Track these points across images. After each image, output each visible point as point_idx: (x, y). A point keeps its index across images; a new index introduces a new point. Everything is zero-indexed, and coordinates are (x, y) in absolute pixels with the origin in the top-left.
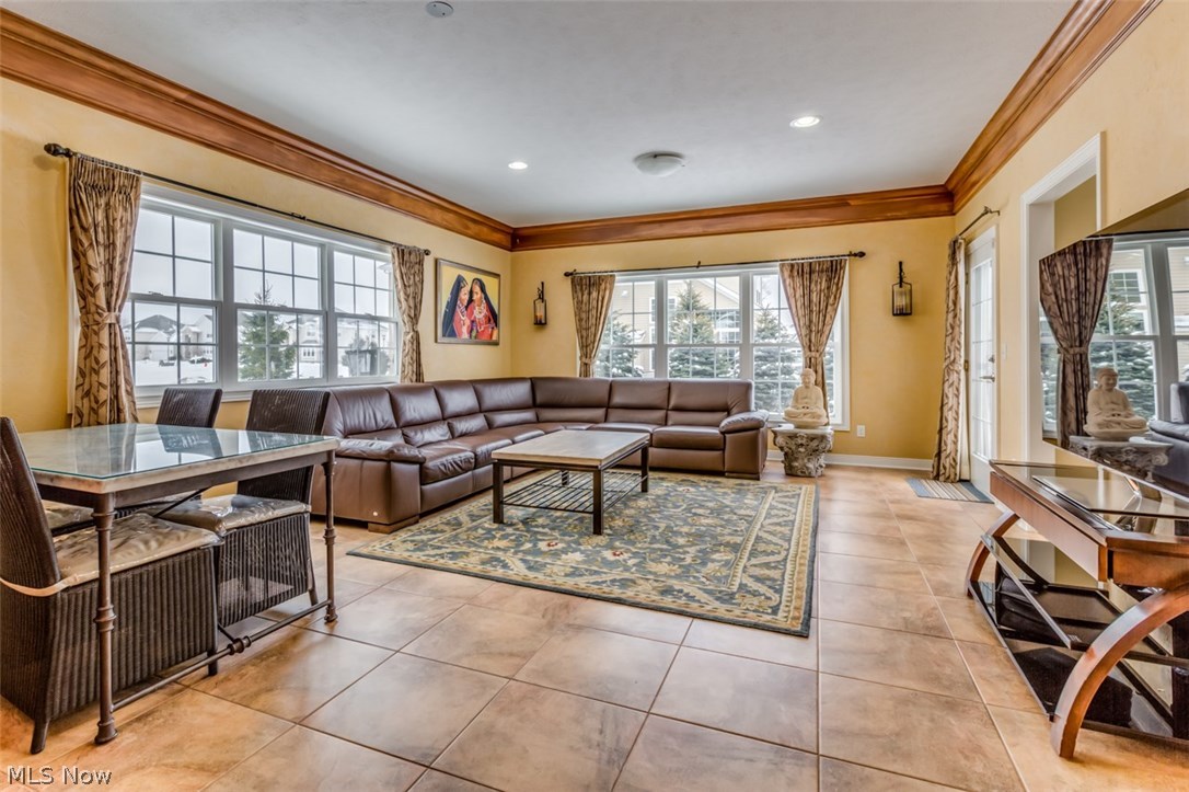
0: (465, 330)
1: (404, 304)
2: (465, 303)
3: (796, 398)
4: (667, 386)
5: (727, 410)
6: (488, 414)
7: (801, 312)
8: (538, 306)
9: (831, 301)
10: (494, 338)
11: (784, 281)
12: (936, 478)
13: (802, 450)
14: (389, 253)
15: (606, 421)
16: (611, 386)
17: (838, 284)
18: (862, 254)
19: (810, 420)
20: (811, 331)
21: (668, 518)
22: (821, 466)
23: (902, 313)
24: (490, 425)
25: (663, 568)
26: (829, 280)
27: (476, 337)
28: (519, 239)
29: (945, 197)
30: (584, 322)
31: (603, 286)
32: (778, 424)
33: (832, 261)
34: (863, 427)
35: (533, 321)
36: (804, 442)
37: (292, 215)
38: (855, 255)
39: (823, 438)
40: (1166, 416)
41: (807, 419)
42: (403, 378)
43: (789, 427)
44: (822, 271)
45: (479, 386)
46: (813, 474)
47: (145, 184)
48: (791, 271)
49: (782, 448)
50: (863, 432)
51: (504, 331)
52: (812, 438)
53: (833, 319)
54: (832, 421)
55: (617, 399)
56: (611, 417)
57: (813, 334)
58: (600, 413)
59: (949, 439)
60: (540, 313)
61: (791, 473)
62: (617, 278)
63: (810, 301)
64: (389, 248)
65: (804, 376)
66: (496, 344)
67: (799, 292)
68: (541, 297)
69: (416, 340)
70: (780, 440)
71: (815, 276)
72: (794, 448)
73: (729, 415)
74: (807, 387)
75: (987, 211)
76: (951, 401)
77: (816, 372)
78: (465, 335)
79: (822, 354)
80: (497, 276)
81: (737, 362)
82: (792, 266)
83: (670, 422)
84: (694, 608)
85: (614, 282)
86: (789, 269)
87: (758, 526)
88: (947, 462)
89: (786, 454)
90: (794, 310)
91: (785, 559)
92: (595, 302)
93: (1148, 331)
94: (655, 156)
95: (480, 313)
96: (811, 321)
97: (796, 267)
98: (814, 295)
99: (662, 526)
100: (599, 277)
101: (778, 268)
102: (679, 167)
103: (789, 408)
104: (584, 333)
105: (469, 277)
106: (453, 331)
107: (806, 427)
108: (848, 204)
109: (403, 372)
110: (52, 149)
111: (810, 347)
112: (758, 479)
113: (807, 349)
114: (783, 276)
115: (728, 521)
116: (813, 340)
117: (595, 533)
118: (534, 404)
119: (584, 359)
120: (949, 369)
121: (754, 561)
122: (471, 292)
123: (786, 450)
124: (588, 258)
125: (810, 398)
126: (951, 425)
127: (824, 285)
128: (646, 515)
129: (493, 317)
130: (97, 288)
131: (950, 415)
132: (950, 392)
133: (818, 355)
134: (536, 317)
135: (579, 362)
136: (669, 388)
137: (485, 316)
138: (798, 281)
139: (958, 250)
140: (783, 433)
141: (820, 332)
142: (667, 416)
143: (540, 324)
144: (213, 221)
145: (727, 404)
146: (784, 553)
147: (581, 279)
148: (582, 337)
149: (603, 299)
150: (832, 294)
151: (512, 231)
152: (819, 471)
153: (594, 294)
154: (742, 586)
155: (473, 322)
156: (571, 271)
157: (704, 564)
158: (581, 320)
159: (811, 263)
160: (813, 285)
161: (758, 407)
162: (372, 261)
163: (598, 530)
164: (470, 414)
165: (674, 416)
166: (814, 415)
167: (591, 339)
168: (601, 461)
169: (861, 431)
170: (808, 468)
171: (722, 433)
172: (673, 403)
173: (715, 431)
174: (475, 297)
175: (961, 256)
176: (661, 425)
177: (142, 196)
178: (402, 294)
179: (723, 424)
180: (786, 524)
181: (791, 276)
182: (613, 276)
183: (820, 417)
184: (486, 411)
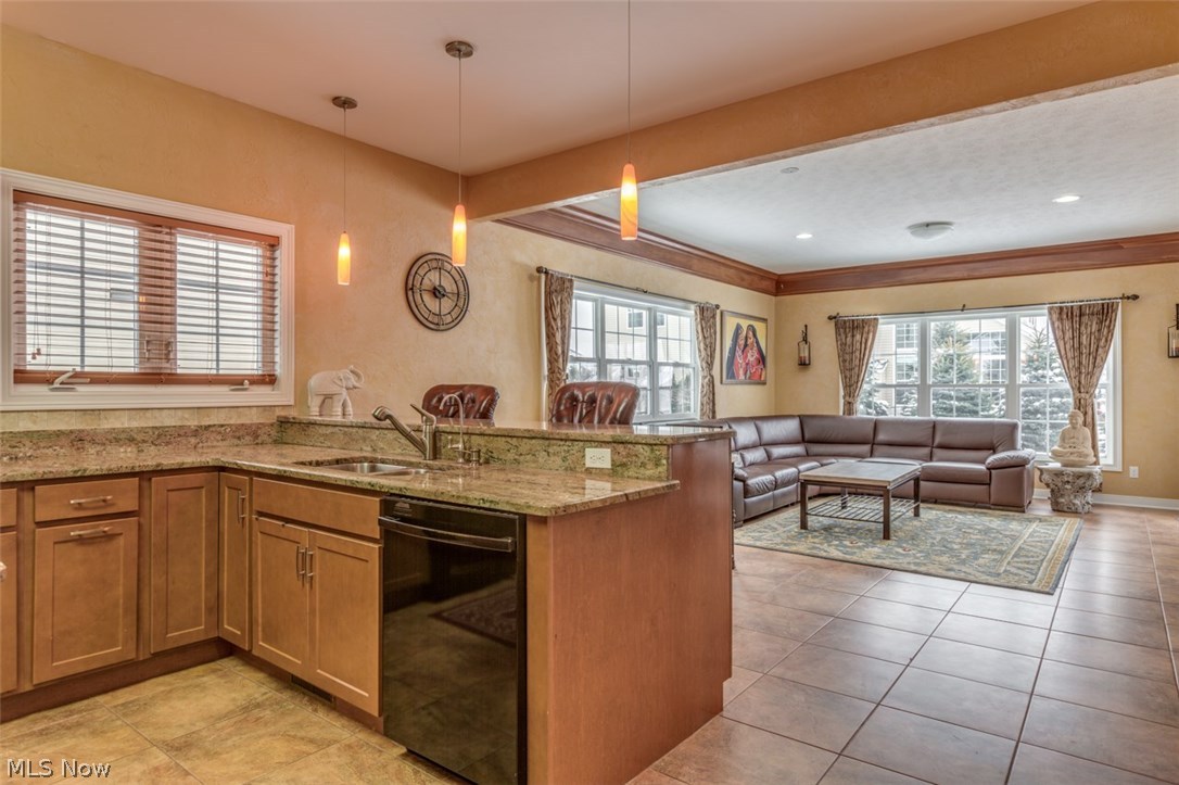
0: (741, 372)
1: (703, 353)
2: (742, 347)
3: (1063, 439)
4: (932, 425)
5: (993, 449)
6: (768, 448)
7: (1070, 355)
8: (802, 347)
9: (1102, 343)
10: (763, 378)
11: (1053, 324)
13: (1068, 487)
14: (692, 311)
15: (871, 456)
16: (876, 425)
17: (1109, 327)
18: (1135, 297)
19: (1077, 459)
20: (1080, 373)
21: (943, 533)
22: (1088, 503)
23: (1176, 356)
24: (769, 456)
25: (945, 559)
26: (1100, 322)
27: (750, 378)
28: (781, 284)
30: (847, 364)
31: (866, 329)
32: (1045, 463)
33: (1103, 305)
34: (1137, 468)
35: (796, 361)
36: (1070, 479)
37: (637, 289)
38: (1128, 298)
39: (1090, 476)
41: (1074, 458)
42: (702, 415)
43: (1056, 465)
44: (1093, 314)
45: (758, 423)
46: (1080, 510)
47: (576, 283)
48: (1060, 314)
49: (1048, 485)
50: (1137, 472)
51: (770, 371)
52: (1079, 476)
53: (1104, 361)
54: (1102, 461)
55: (881, 437)
56: (875, 453)
57: (1083, 376)
58: (866, 448)
60: (804, 355)
61: (1058, 509)
62: (880, 321)
63: (1080, 343)
64: (693, 306)
65: (1072, 417)
67: (1069, 334)
68: (805, 340)
69: (712, 383)
70: (1046, 477)
71: (1085, 319)
72: (1060, 484)
73: (994, 452)
74: (1074, 428)
77: (1085, 414)
78: (742, 377)
79: (1092, 395)
80: (765, 320)
81: (1003, 397)
82: (1061, 308)
83: (934, 459)
84: (972, 578)
85: (877, 325)
86: (1058, 311)
87: (1022, 541)
89: (1052, 491)
90: (1063, 352)
91: (1042, 560)
92: (858, 344)
94: (928, 225)
95: (752, 356)
96: (1080, 363)
97: (1065, 310)
98: (1084, 338)
99: (939, 537)
100: (863, 320)
101: (1046, 311)
102: (949, 231)
103: (1056, 447)
104: (848, 374)
105: (745, 324)
106: (733, 373)
107: (1072, 466)
108: (1122, 248)
109: (702, 410)
110: (539, 270)
111: (1079, 388)
112: (1024, 512)
113: (1076, 391)
114: (1051, 319)
115: (995, 538)
116: (1083, 382)
117: (884, 538)
118: (803, 440)
119: (847, 398)
121: (1016, 559)
122: (746, 338)
123: (1052, 486)
124: (852, 303)
125: (1078, 439)
127: (1095, 327)
128: (922, 530)
129: (762, 359)
130: (559, 357)
133: (1087, 396)
134: (800, 358)
135: (842, 401)
136: (934, 427)
137: (757, 359)
138: (1067, 325)
140: (1048, 471)
141: (1091, 374)
142: (931, 453)
143: (804, 364)
144: (595, 300)
145: (992, 443)
146: (1041, 557)
147: (845, 322)
148: (846, 377)
149: (866, 341)
150: (1103, 337)
151: (776, 278)
152: (1087, 507)
153: (858, 337)
154: (1005, 571)
155: (747, 364)
156: (834, 314)
157: (976, 559)
158: (844, 361)
159: (1081, 306)
160: (1083, 328)
161: (1023, 446)
162: (677, 317)
163: (887, 536)
164: (754, 446)
165: (938, 453)
166: (1080, 455)
167: (854, 379)
168: (889, 482)
169: (1134, 472)
170: (1074, 504)
171: (988, 469)
172: (938, 440)
173: (982, 467)
174: (749, 341)
176: (927, 461)
177: (575, 291)
178: (702, 345)
179: (989, 461)
180: (1046, 542)
181: (1060, 319)
182: (876, 320)
183: (1087, 456)
184: (765, 445)
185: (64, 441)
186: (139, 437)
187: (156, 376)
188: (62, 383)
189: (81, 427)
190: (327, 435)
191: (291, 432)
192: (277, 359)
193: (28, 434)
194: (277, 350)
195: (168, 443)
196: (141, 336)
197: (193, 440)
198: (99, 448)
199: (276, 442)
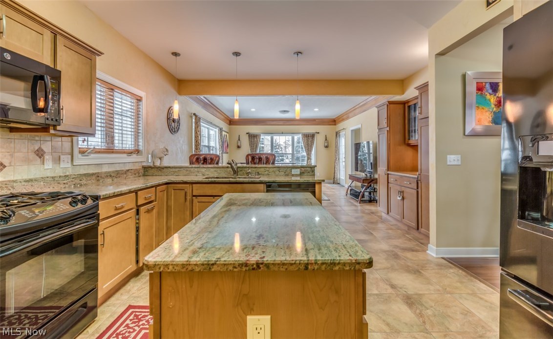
0: (225, 150)
1: (220, 143)
8: (238, 142)
12: (334, 183)
17: (314, 140)
18: (318, 133)
20: (308, 150)
23: (327, 147)
26: (312, 138)
28: (232, 122)
29: (334, 122)
30: (252, 147)
31: (258, 137)
33: (313, 134)
35: (237, 146)
40: (369, 169)
44: (311, 136)
51: (229, 149)
53: (313, 148)
59: (336, 175)
60: (239, 144)
63: (308, 144)
64: (217, 128)
66: (228, 153)
67: (306, 141)
68: (239, 140)
71: (309, 137)
75: (344, 129)
76: (336, 167)
80: (228, 133)
86: (303, 135)
88: (335, 179)
90: (305, 146)
92: (255, 142)
93: (366, 152)
94: (285, 111)
95: (226, 144)
96: (308, 148)
97: (305, 135)
98: (309, 142)
100: (257, 135)
101: (301, 135)
105: (225, 134)
106: (223, 150)
108: (316, 121)
110: (194, 114)
113: (307, 156)
114: (302, 137)
116: (309, 153)
120: (336, 160)
122: (225, 138)
124: (254, 129)
126: (336, 172)
127: (311, 140)
129: (228, 145)
131: (336, 169)
132: (336, 165)
133: (310, 156)
138: (306, 138)
139: (337, 134)
141: (310, 150)
143: (239, 147)
144: (208, 128)
147: (251, 135)
149: (258, 141)
150: (312, 142)
151: (230, 120)
153: (255, 139)
155: (225, 147)
156: (248, 132)
159: (308, 134)
160: (309, 140)
167: (254, 152)
174: (226, 140)
175: (338, 136)
178: (220, 140)
181: (304, 137)
182: (261, 135)
185: (94, 177)
186: (112, 175)
187: (110, 150)
188: (88, 153)
189: (98, 172)
190: (175, 171)
191: (151, 171)
192: (140, 144)
193: (85, 175)
194: (140, 140)
195: (119, 177)
196: (106, 134)
197: (125, 175)
198: (103, 180)
199: (144, 175)
